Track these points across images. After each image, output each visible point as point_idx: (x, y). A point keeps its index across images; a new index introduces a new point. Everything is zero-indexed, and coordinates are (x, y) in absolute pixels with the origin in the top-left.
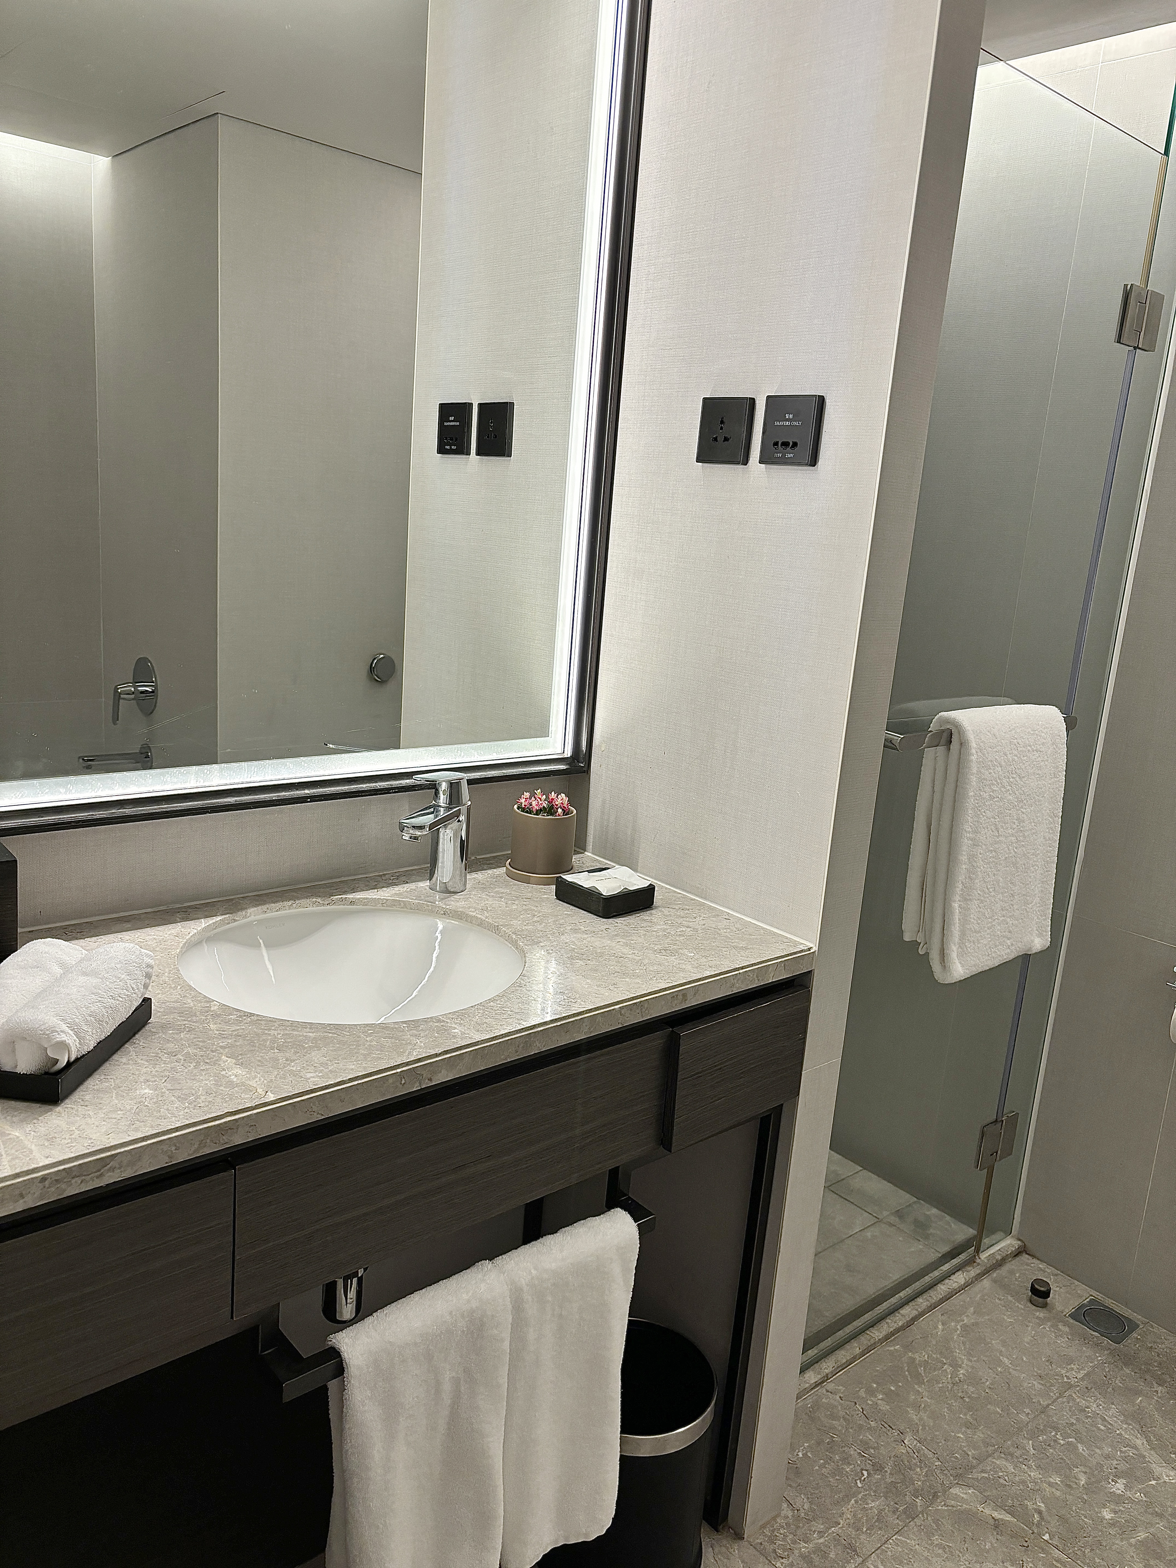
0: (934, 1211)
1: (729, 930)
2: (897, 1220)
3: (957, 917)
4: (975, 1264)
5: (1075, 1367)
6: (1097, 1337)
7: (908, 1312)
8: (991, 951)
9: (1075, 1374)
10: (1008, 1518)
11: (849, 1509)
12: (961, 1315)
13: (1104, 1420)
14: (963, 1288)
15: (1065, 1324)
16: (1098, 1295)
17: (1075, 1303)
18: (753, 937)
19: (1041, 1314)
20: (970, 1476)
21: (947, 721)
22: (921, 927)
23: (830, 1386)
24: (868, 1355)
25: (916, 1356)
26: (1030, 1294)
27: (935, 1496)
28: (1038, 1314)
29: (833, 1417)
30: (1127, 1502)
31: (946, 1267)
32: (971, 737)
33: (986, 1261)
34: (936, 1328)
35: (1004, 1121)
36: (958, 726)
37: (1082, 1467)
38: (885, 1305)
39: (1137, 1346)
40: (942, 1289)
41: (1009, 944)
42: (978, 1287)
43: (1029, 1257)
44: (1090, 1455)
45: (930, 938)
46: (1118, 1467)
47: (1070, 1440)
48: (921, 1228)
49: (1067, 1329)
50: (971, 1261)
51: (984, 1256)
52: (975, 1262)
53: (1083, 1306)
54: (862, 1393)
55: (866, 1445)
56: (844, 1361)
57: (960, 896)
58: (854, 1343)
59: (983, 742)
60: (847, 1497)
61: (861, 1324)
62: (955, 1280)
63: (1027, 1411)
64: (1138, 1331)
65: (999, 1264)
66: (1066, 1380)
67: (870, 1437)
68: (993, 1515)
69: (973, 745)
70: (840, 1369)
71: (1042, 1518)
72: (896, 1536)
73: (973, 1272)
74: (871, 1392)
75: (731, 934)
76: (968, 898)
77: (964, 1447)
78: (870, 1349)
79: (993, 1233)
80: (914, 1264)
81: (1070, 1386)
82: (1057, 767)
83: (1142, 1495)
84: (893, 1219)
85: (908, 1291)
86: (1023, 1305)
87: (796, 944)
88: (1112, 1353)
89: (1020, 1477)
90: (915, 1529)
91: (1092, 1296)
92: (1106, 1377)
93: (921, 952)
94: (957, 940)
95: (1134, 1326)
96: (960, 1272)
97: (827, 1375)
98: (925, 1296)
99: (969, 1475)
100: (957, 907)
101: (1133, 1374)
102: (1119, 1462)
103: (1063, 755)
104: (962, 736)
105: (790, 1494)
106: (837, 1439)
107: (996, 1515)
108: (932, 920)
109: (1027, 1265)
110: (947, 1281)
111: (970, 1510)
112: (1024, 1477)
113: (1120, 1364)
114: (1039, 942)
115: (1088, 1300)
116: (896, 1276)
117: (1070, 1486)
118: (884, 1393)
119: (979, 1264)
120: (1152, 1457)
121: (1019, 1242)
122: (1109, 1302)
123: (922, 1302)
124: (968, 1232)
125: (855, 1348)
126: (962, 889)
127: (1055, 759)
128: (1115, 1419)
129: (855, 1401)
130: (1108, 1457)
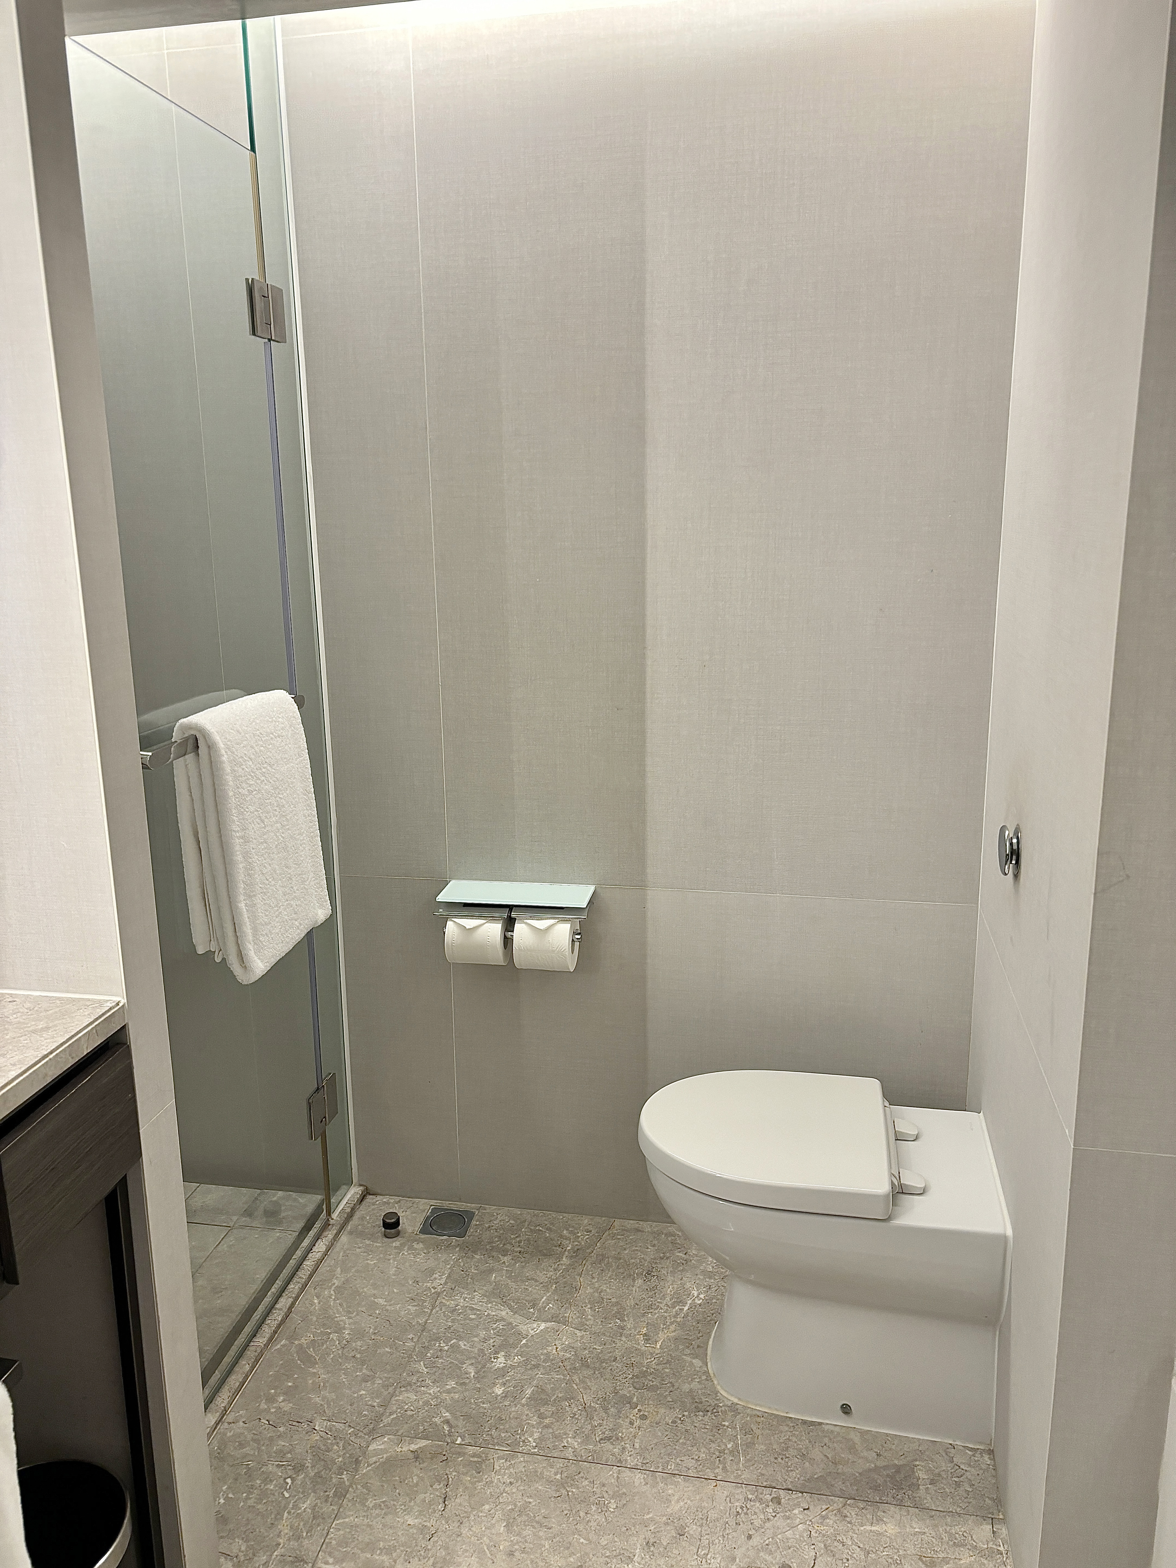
0: (280, 1193)
1: (19, 1014)
2: (248, 1219)
3: (246, 916)
4: (330, 1227)
5: (437, 1276)
6: (446, 1240)
7: (284, 1303)
8: (284, 937)
9: (439, 1281)
10: (423, 1443)
11: (284, 1527)
12: (331, 1280)
13: (472, 1309)
14: (326, 1254)
15: (418, 1241)
16: (436, 1203)
17: (421, 1218)
18: (51, 1012)
19: (396, 1243)
20: (382, 1425)
21: (190, 727)
22: (212, 936)
23: (230, 1417)
24: (258, 1365)
25: (303, 1341)
26: (383, 1229)
27: (357, 1462)
28: (394, 1244)
29: (241, 1445)
30: (510, 1370)
31: (306, 1243)
32: (217, 738)
33: (339, 1219)
34: (312, 1304)
35: (325, 1086)
36: (202, 730)
37: (468, 1361)
38: (261, 1308)
39: (478, 1231)
40: (308, 1264)
41: (298, 924)
42: (338, 1246)
43: (374, 1197)
44: (472, 1346)
45: (224, 943)
46: (495, 1344)
47: (452, 1342)
48: (272, 1215)
49: (421, 1245)
50: (326, 1225)
51: (336, 1215)
52: (329, 1225)
53: (428, 1218)
54: (263, 1406)
55: (281, 1453)
56: (238, 1384)
57: (244, 895)
58: (243, 1362)
59: (229, 741)
60: (279, 1515)
61: (243, 1340)
62: (317, 1251)
63: (410, 1336)
64: (476, 1218)
65: (350, 1216)
66: (433, 1291)
67: (283, 1443)
68: (411, 1449)
69: (221, 745)
70: (235, 1395)
71: (451, 1426)
72: (334, 1523)
73: (330, 1235)
74: (271, 1400)
75: (24, 1017)
76: (252, 894)
77: (369, 1401)
78: (258, 1358)
79: (337, 1190)
80: (275, 1254)
81: (438, 1294)
82: (300, 747)
83: (519, 1357)
84: (245, 1220)
85: (279, 1283)
86: (380, 1243)
87: (101, 1003)
88: (462, 1247)
89: (423, 1400)
90: (350, 1504)
91: (432, 1205)
92: (463, 1271)
93: (218, 960)
94: (251, 938)
95: (471, 1215)
96: (320, 1240)
97: (225, 1407)
98: (295, 1280)
99: (380, 1425)
100: (244, 907)
101: (482, 1257)
102: (494, 1340)
103: (302, 735)
104: (208, 739)
105: (223, 1546)
106: (252, 1465)
107: (413, 1447)
108: (222, 927)
109: (374, 1204)
110: (310, 1255)
111: (391, 1456)
112: (426, 1397)
113: (470, 1254)
114: (322, 913)
115: (430, 1211)
116: (262, 1275)
117: (464, 1384)
118: (285, 1394)
119: (333, 1225)
120: (516, 1320)
121: (362, 1188)
122: (446, 1204)
123: (294, 1287)
124: (316, 1199)
125: (244, 1365)
126: (244, 889)
127: (296, 739)
128: (481, 1304)
129: (259, 1417)
130: (485, 1340)
